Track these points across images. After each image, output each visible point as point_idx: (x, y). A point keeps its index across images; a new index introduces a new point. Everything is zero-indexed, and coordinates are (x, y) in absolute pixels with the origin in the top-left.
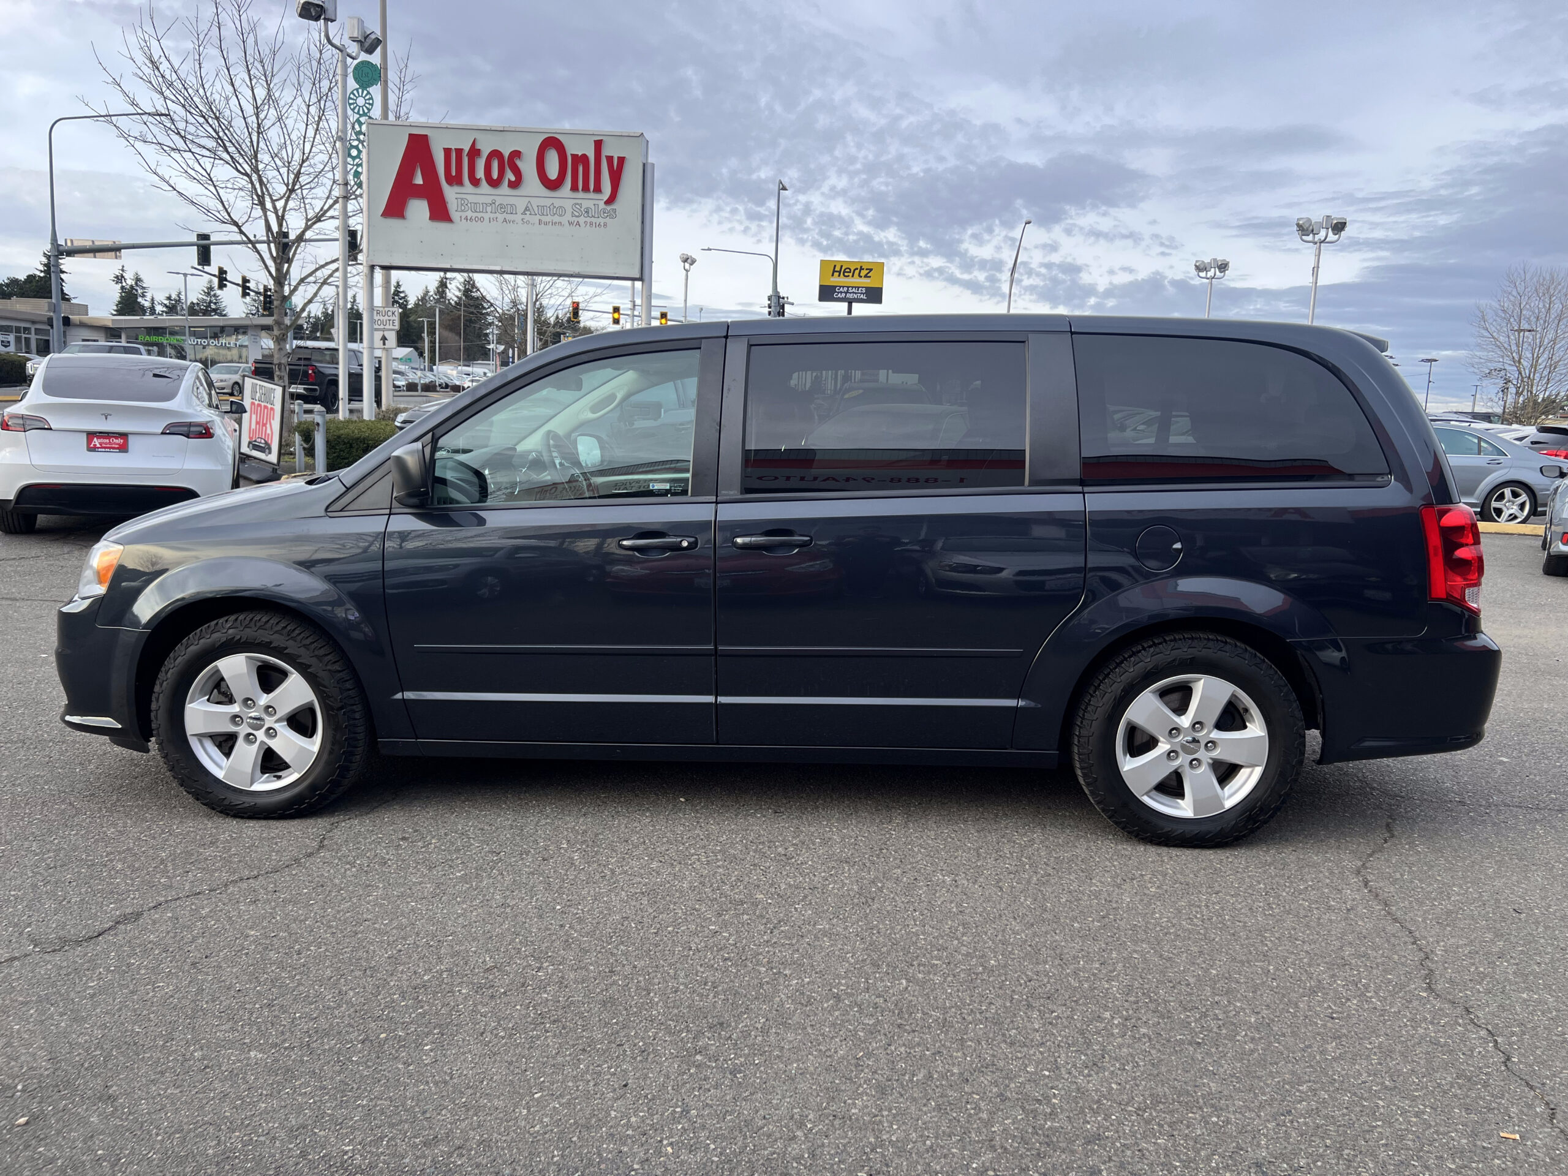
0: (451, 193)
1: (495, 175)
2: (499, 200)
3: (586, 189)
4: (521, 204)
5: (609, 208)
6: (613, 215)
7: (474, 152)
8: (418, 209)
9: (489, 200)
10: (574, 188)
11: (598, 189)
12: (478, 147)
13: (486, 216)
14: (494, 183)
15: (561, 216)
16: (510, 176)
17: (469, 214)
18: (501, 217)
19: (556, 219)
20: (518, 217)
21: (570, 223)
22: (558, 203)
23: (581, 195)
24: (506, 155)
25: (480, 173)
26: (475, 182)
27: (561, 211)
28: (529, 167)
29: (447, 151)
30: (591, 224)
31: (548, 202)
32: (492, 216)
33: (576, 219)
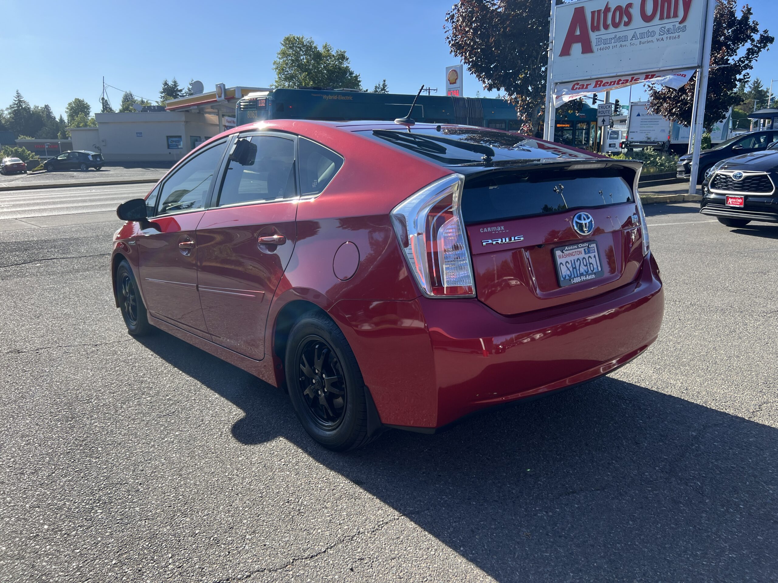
0: (593, 36)
1: (617, 20)
2: (618, 35)
3: (668, 17)
4: (630, 34)
5: (682, 25)
6: (684, 29)
7: (607, 9)
8: (577, 48)
9: (613, 36)
10: (661, 18)
11: (676, 15)
12: (610, 6)
13: (611, 45)
14: (616, 25)
15: (652, 36)
16: (625, 19)
17: (602, 46)
18: (618, 44)
19: (650, 39)
20: (628, 43)
21: (658, 40)
22: (651, 29)
23: (666, 21)
24: (624, 7)
25: (609, 21)
26: (606, 27)
27: (653, 34)
28: (635, 11)
29: (593, 13)
30: (670, 38)
31: (645, 30)
32: (615, 44)
33: (661, 37)
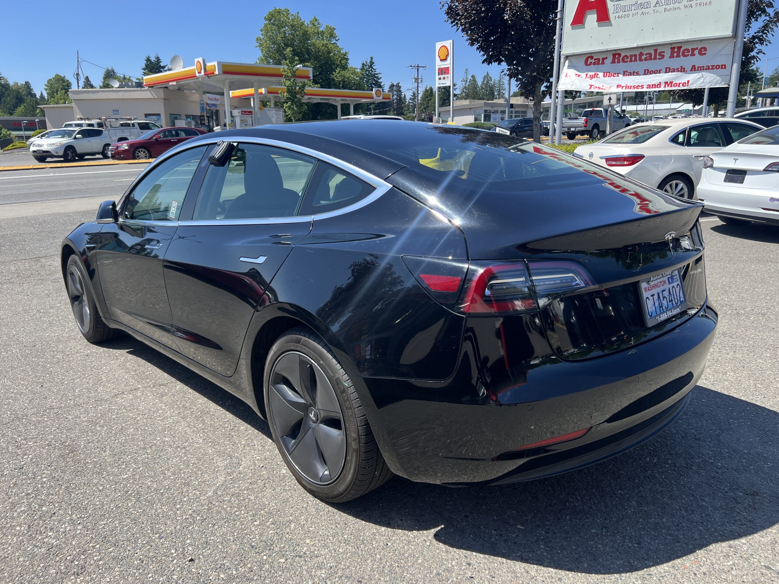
0: (610, 2)
8: (591, 18)
9: (634, 2)
13: (631, 13)
15: (680, 3)
17: (621, 14)
18: (640, 12)
20: (650, 10)
21: (685, 7)
30: (700, 4)
32: (636, 11)
33: (690, 3)
